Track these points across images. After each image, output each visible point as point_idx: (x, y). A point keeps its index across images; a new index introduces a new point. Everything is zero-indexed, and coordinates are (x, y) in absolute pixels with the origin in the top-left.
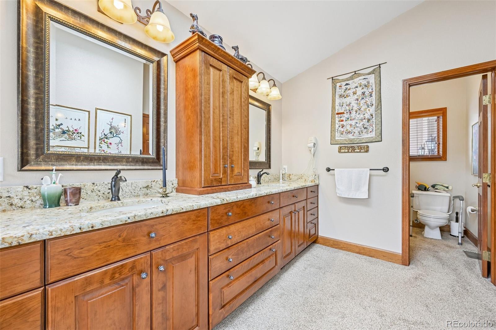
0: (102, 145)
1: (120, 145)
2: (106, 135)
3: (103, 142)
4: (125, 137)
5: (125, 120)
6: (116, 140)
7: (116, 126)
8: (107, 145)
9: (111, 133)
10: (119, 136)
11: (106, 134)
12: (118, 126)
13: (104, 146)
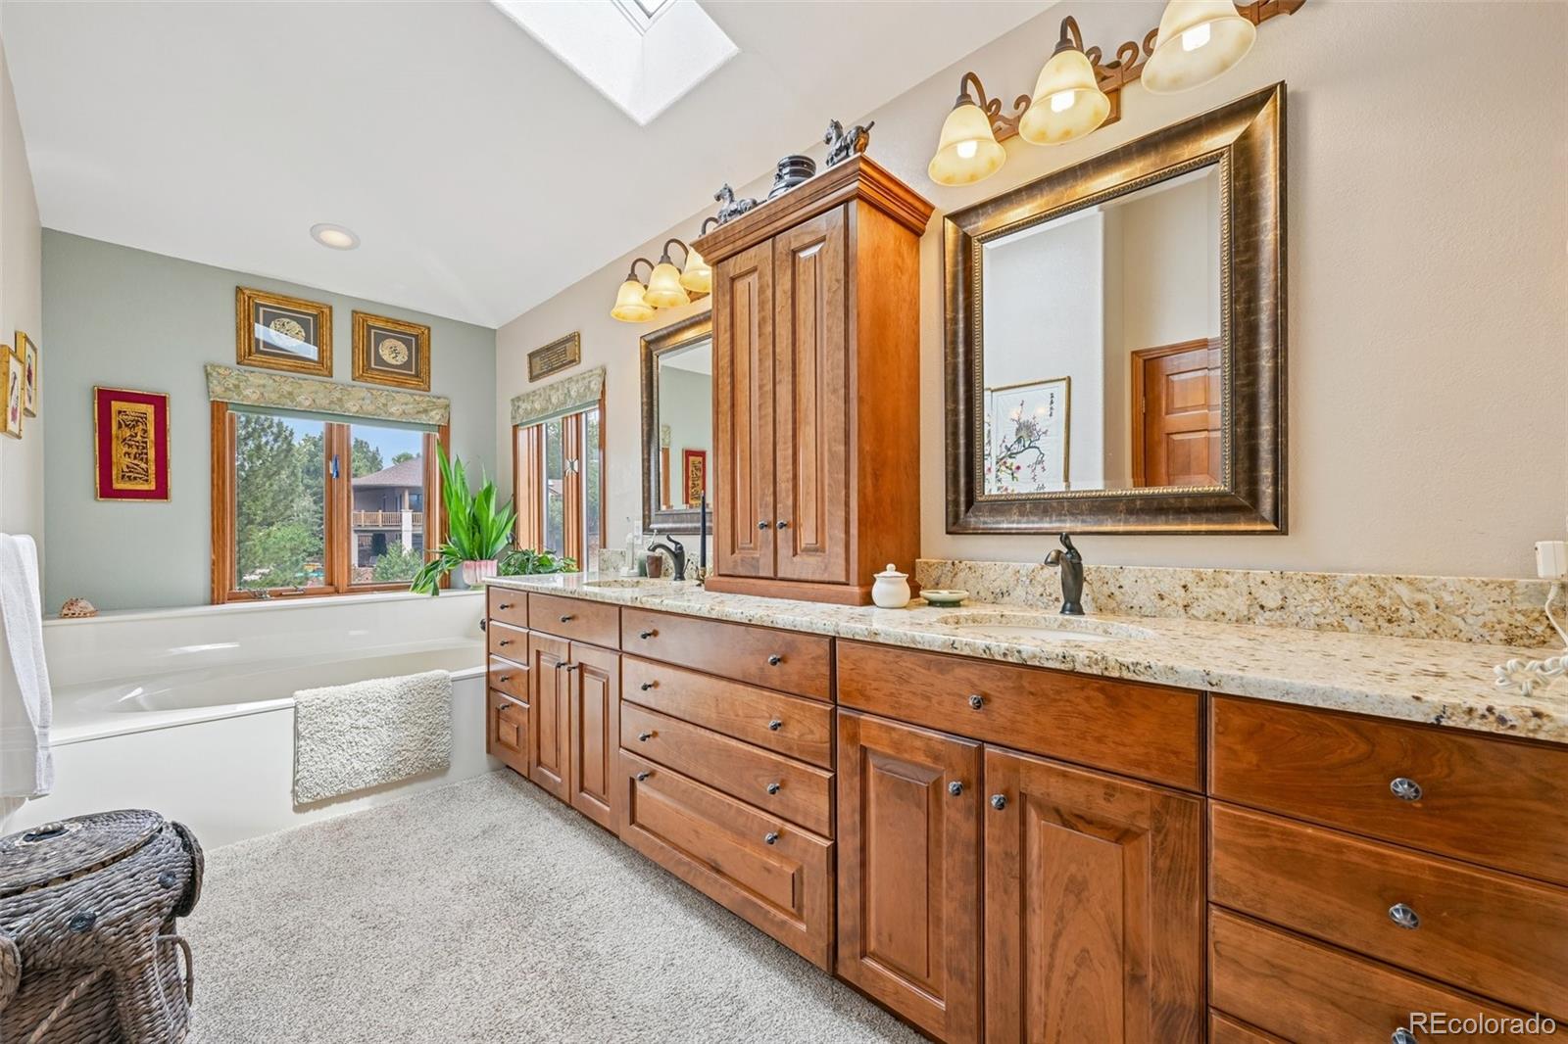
0: (1001, 475)
1: (1039, 467)
2: (1009, 450)
3: (1003, 468)
4: (1051, 445)
5: (1052, 397)
6: (1031, 456)
7: (1031, 420)
8: (1010, 472)
9: (1019, 440)
10: (1037, 444)
11: (1009, 446)
12: (1034, 418)
13: (1005, 476)
